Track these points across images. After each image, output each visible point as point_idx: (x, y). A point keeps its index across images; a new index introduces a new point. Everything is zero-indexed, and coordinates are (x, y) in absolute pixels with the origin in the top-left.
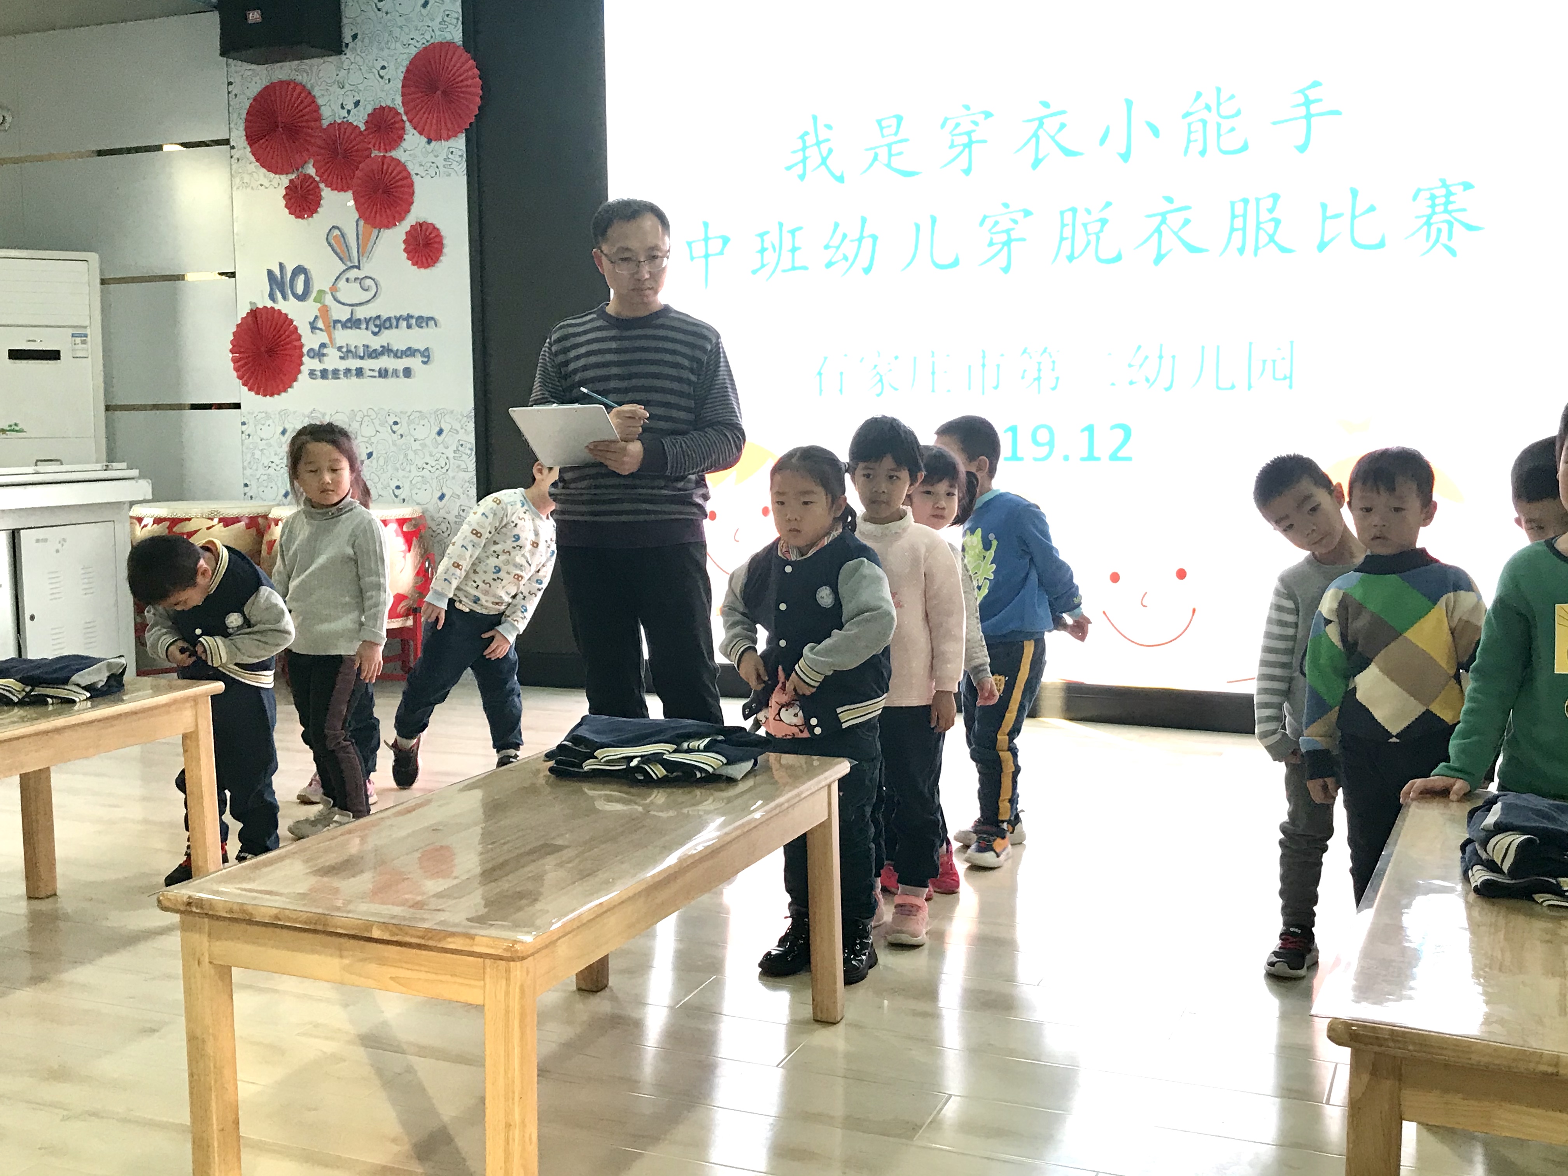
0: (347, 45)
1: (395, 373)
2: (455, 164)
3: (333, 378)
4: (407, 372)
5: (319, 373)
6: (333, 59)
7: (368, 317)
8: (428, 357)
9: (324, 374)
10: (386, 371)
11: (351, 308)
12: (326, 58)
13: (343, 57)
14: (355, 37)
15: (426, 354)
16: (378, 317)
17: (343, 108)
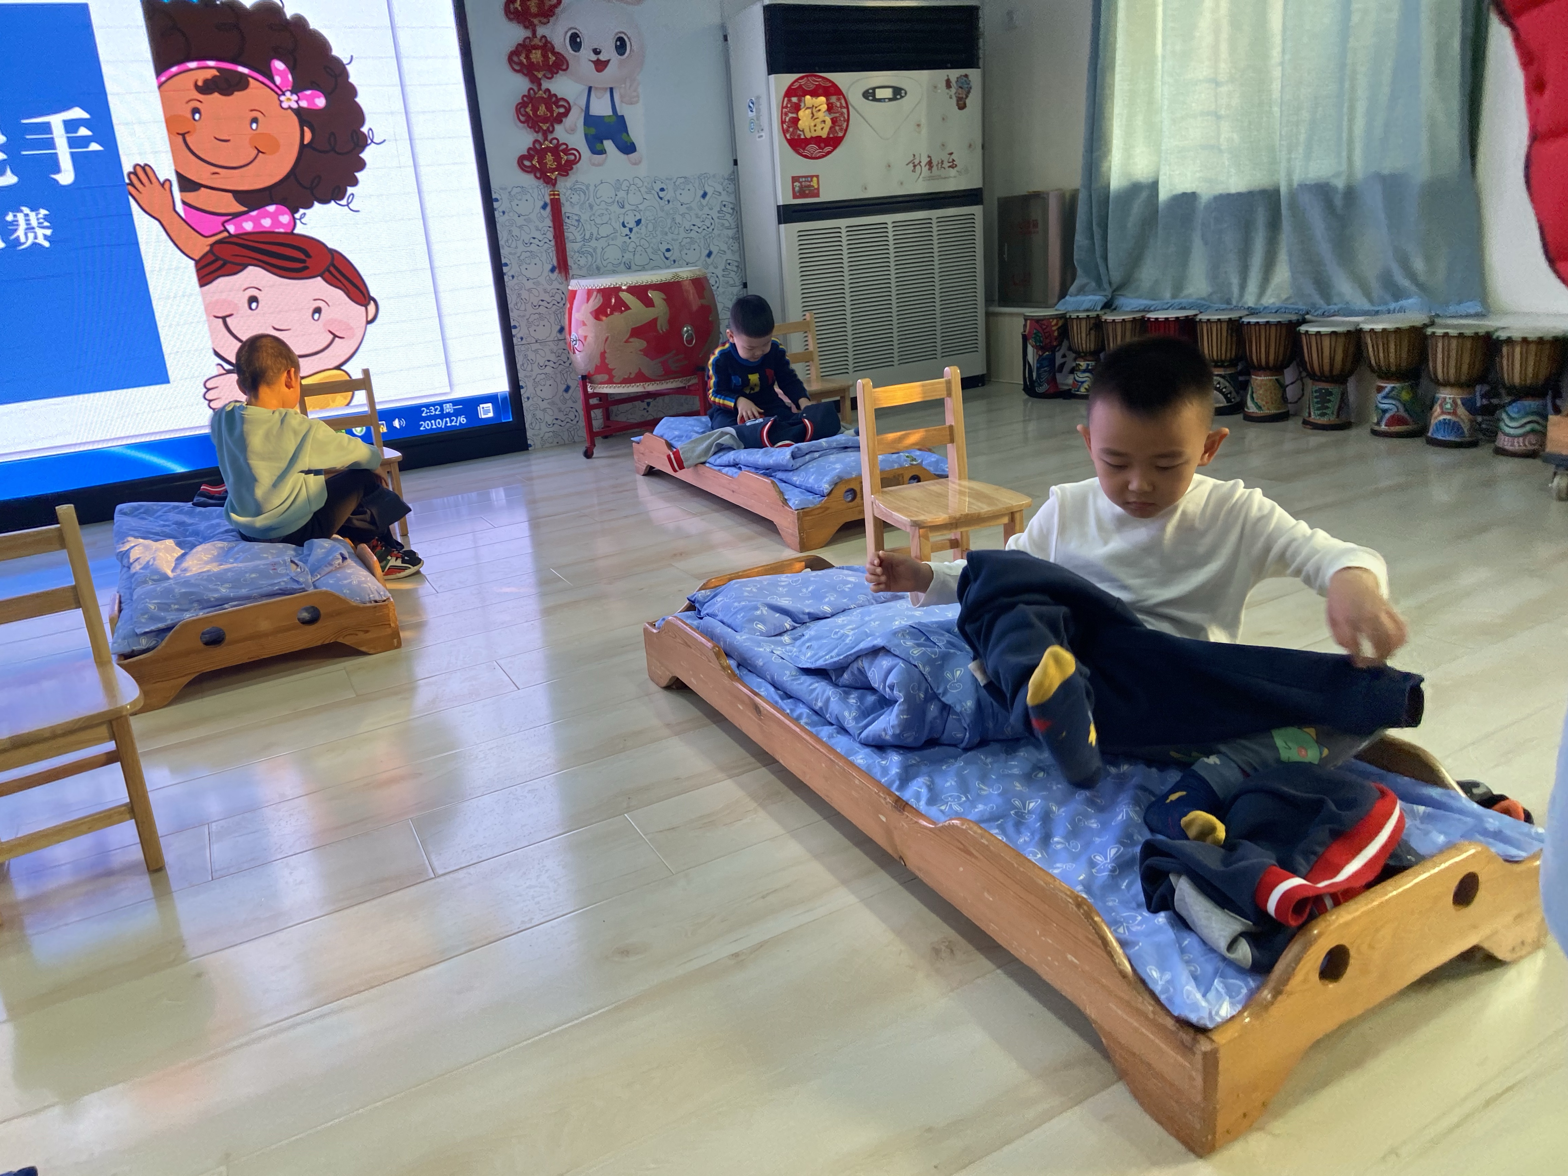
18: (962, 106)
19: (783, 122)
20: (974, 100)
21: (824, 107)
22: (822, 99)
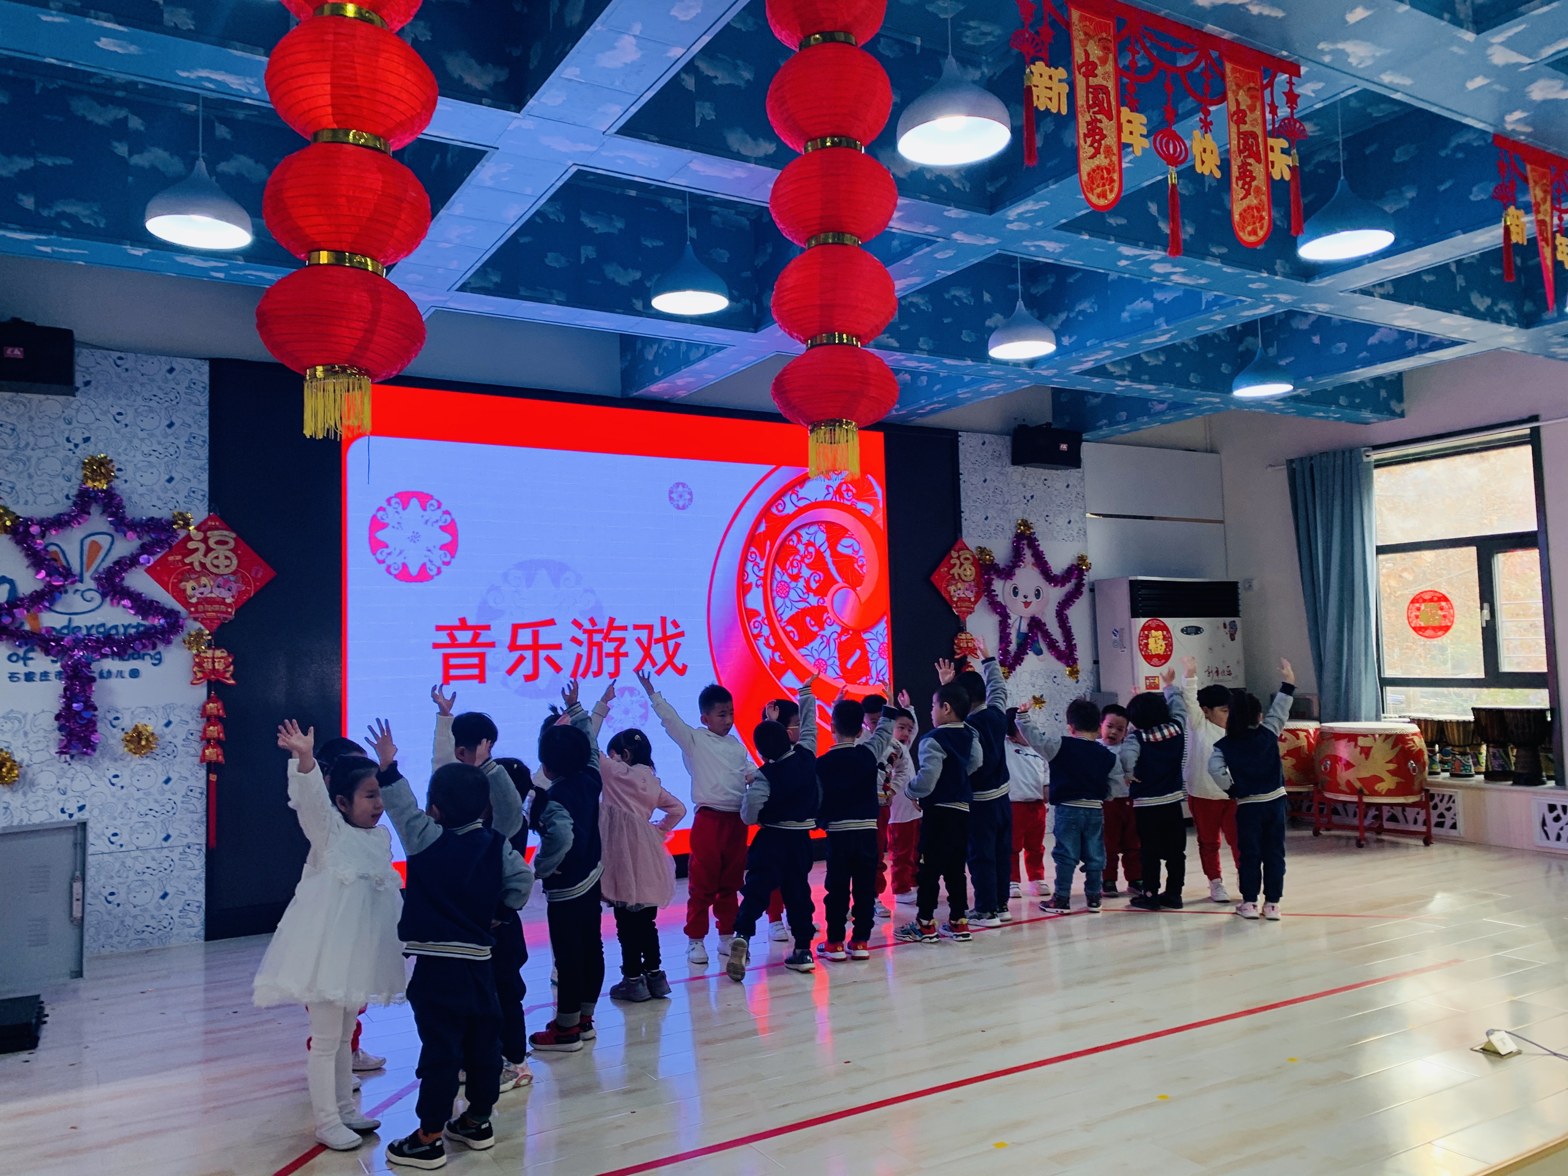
0: (77, 389)
1: (120, 674)
2: (196, 502)
3: (41, 680)
4: (134, 673)
5: (22, 677)
6: (61, 398)
7: (89, 625)
8: (160, 660)
9: (29, 677)
10: (109, 672)
11: (67, 617)
12: (50, 397)
13: (71, 398)
14: (87, 383)
15: (158, 657)
16: (103, 625)
17: (68, 440)
18: (1233, 639)
19: (1140, 645)
20: (1238, 636)
21: (1162, 637)
22: (1160, 632)
